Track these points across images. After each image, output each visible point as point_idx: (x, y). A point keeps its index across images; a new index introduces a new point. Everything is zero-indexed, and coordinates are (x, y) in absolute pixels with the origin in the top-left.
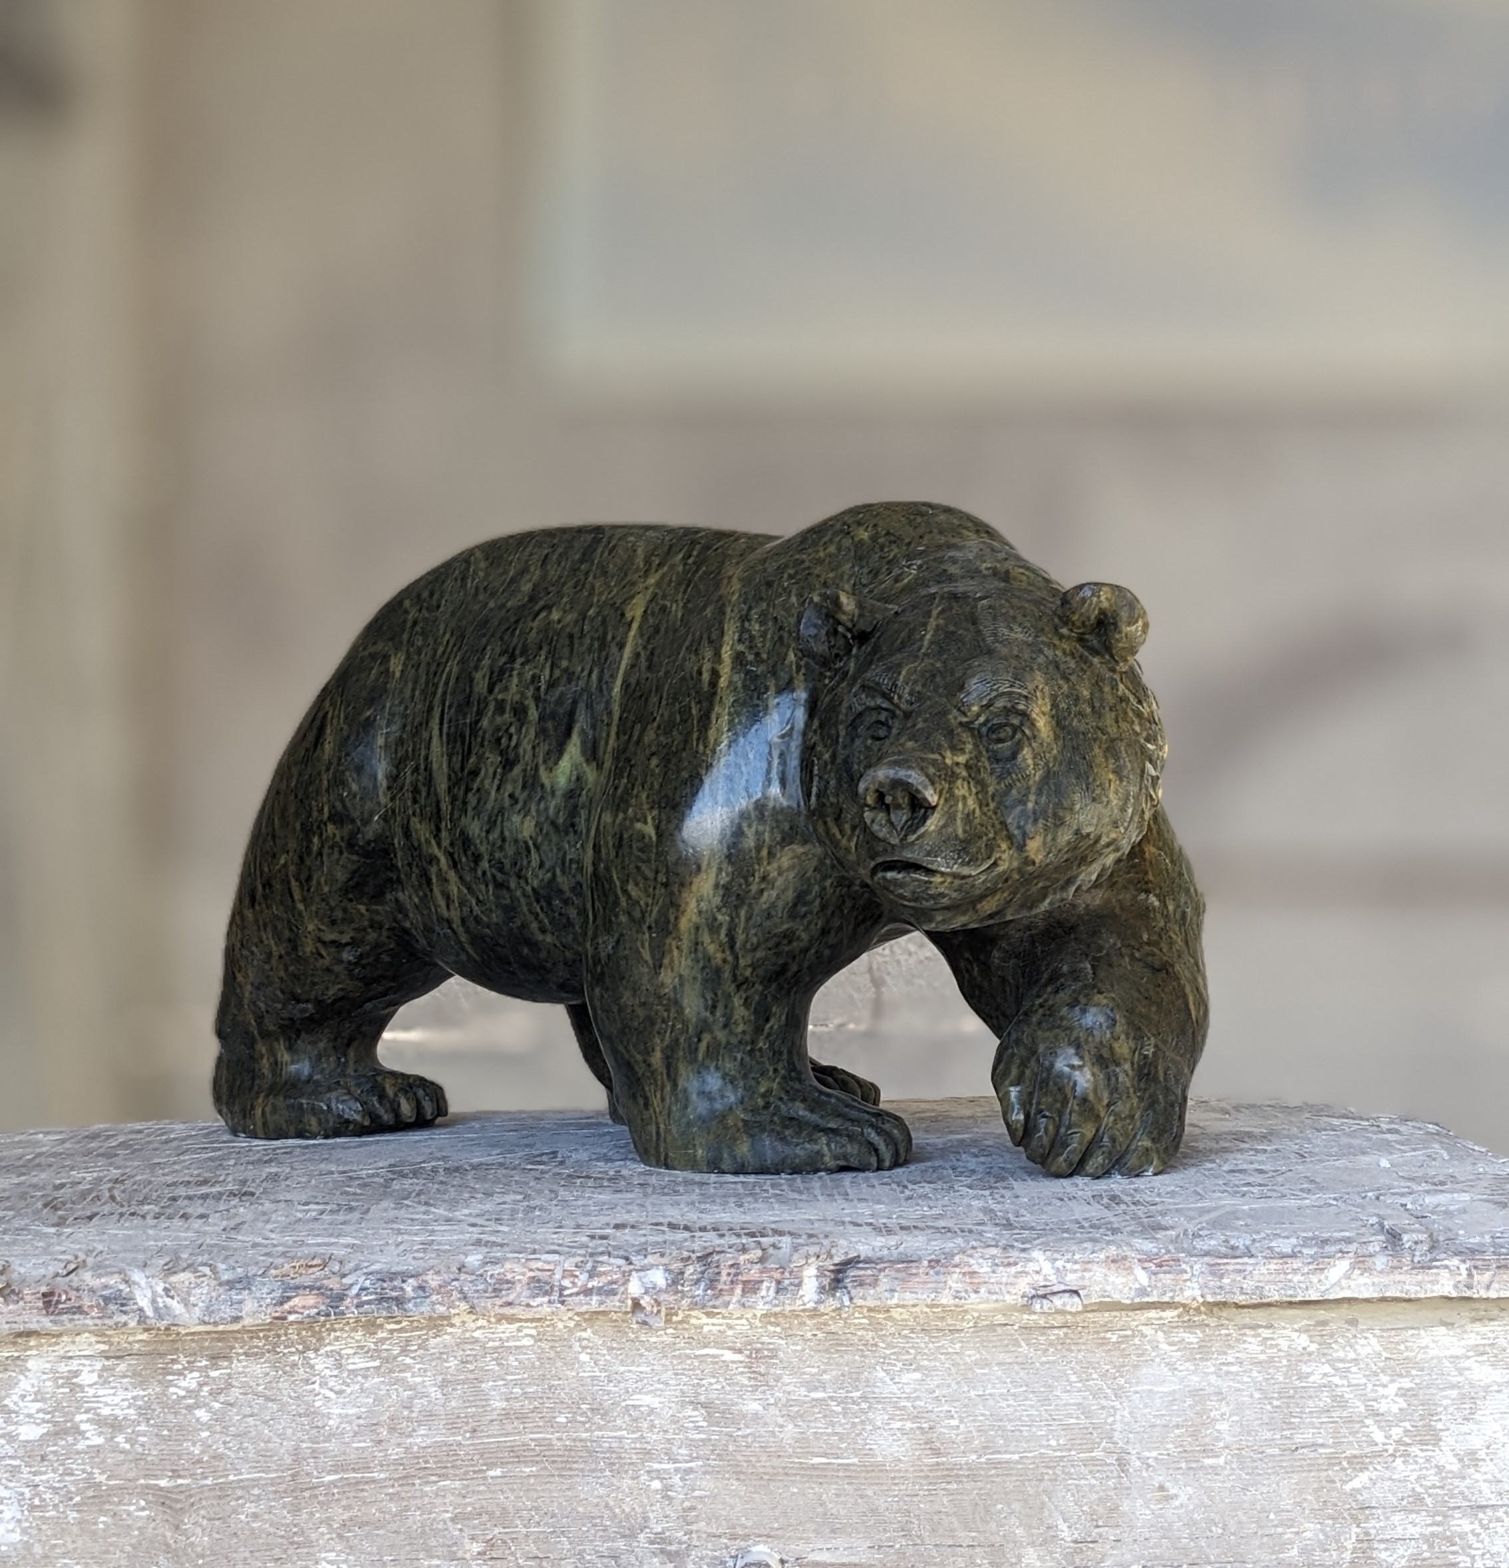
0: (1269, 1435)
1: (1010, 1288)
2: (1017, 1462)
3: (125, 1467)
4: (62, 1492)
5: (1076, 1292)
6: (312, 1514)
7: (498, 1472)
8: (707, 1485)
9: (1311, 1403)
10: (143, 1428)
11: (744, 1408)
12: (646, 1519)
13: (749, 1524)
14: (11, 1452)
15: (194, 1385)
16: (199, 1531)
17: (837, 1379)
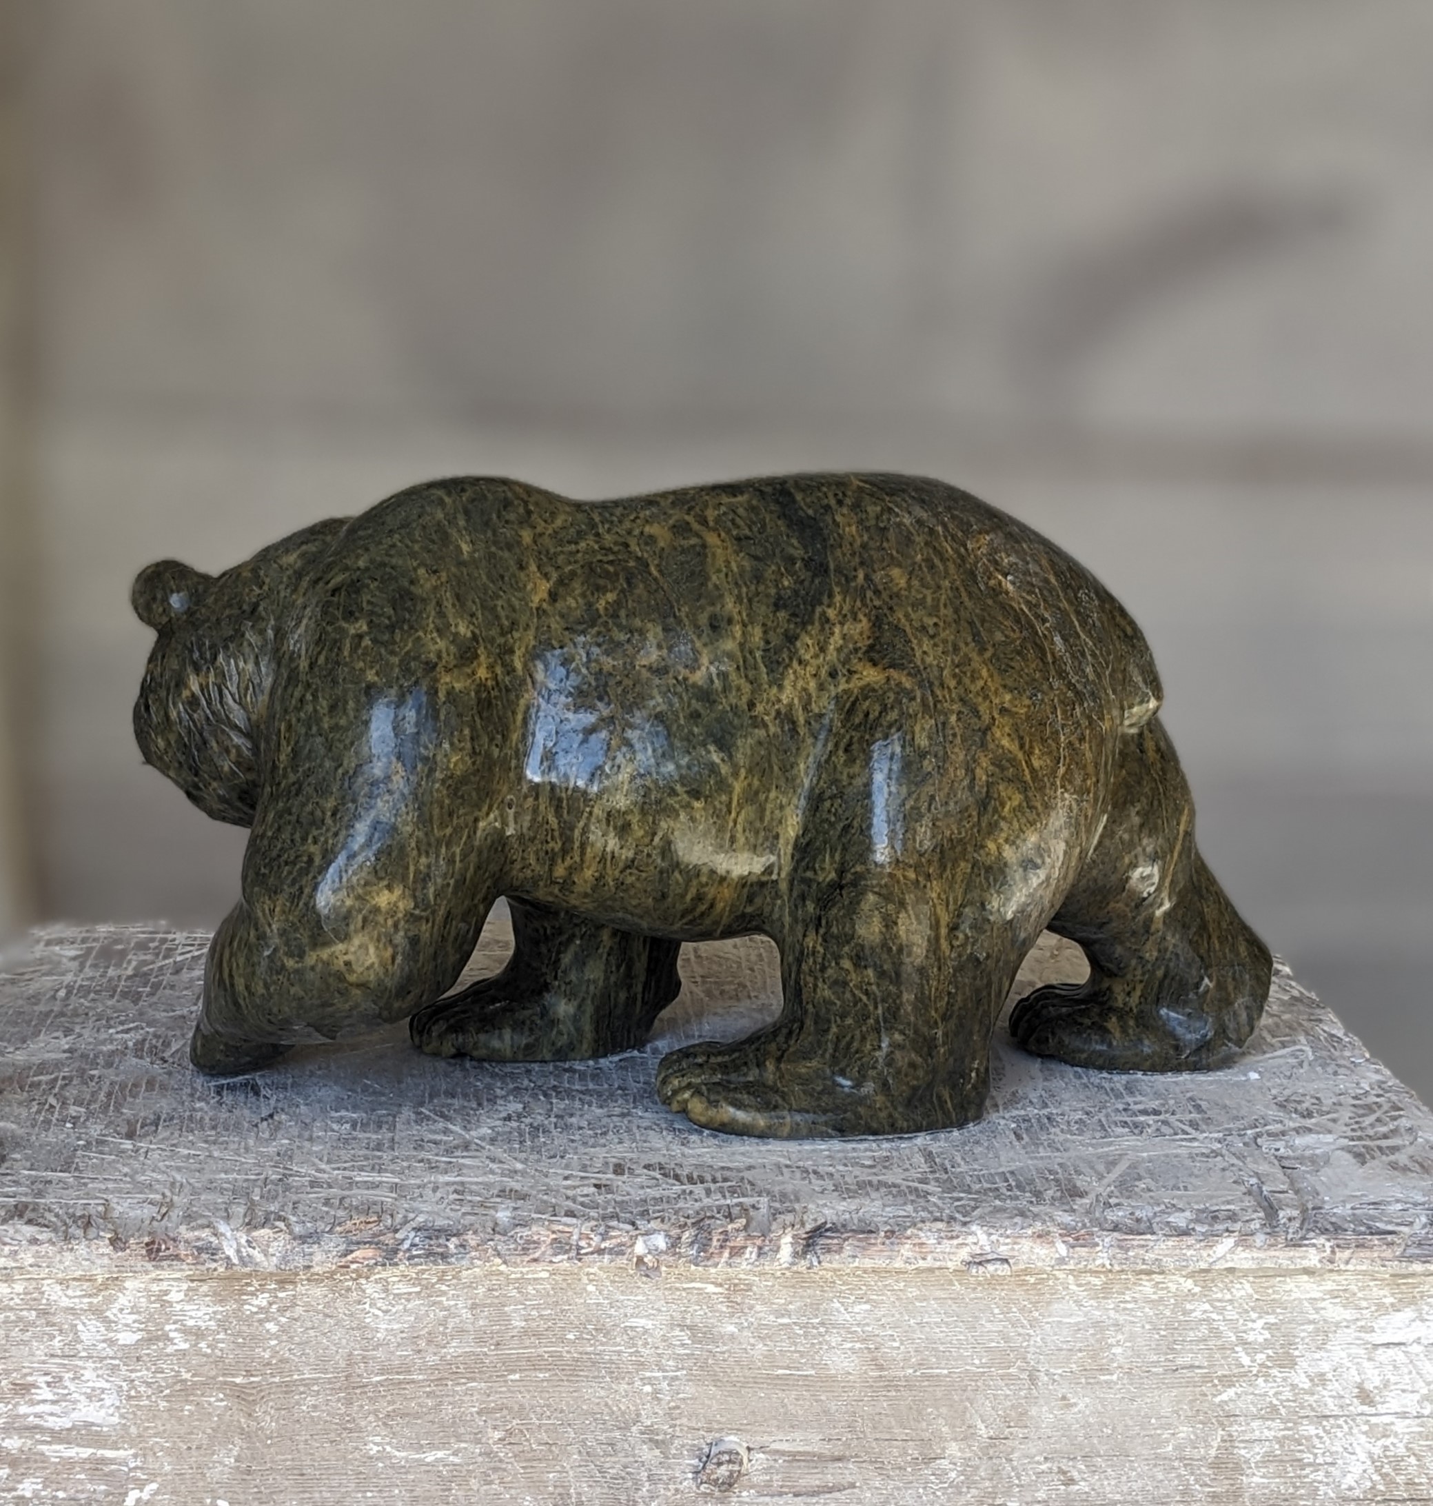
0: (1155, 1358)
1: (952, 1257)
2: (946, 1376)
3: (206, 1368)
4: (155, 1386)
5: (1006, 1261)
6: (362, 1406)
7: (517, 1376)
8: (689, 1390)
9: (1191, 1334)
10: (221, 1336)
11: (722, 1330)
12: (638, 1415)
13: (723, 1420)
14: (111, 1354)
15: (264, 1303)
16: (268, 1418)
17: (800, 1308)
